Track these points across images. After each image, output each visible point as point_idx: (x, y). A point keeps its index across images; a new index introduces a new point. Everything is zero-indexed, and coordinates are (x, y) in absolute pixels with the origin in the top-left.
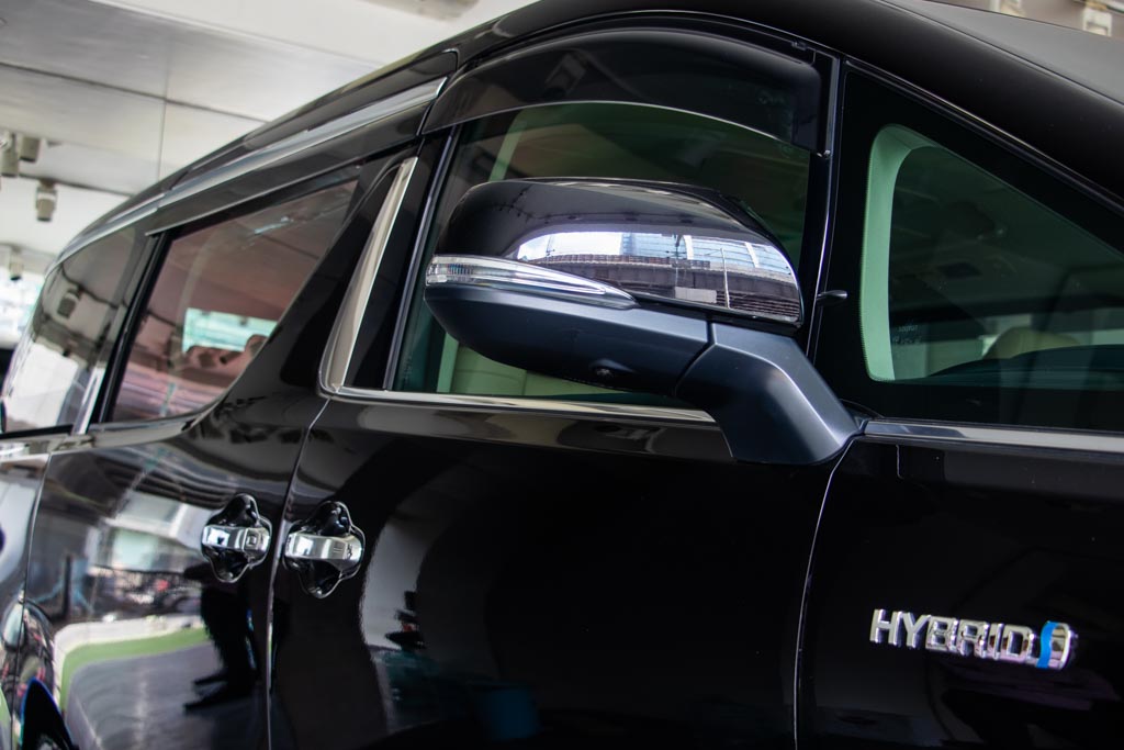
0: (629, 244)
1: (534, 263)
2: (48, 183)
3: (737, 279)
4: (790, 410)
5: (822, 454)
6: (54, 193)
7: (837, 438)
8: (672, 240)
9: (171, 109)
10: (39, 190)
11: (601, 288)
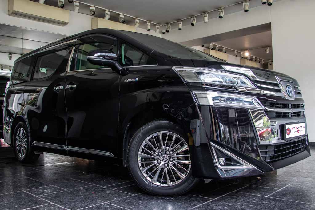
0: (101, 54)
1: (96, 56)
2: (10, 53)
3: (111, 57)
4: (117, 67)
5: (120, 70)
6: (11, 55)
7: (121, 68)
8: (104, 54)
9: (23, 40)
10: (9, 55)
11: (102, 58)
